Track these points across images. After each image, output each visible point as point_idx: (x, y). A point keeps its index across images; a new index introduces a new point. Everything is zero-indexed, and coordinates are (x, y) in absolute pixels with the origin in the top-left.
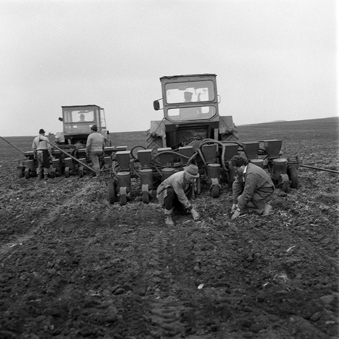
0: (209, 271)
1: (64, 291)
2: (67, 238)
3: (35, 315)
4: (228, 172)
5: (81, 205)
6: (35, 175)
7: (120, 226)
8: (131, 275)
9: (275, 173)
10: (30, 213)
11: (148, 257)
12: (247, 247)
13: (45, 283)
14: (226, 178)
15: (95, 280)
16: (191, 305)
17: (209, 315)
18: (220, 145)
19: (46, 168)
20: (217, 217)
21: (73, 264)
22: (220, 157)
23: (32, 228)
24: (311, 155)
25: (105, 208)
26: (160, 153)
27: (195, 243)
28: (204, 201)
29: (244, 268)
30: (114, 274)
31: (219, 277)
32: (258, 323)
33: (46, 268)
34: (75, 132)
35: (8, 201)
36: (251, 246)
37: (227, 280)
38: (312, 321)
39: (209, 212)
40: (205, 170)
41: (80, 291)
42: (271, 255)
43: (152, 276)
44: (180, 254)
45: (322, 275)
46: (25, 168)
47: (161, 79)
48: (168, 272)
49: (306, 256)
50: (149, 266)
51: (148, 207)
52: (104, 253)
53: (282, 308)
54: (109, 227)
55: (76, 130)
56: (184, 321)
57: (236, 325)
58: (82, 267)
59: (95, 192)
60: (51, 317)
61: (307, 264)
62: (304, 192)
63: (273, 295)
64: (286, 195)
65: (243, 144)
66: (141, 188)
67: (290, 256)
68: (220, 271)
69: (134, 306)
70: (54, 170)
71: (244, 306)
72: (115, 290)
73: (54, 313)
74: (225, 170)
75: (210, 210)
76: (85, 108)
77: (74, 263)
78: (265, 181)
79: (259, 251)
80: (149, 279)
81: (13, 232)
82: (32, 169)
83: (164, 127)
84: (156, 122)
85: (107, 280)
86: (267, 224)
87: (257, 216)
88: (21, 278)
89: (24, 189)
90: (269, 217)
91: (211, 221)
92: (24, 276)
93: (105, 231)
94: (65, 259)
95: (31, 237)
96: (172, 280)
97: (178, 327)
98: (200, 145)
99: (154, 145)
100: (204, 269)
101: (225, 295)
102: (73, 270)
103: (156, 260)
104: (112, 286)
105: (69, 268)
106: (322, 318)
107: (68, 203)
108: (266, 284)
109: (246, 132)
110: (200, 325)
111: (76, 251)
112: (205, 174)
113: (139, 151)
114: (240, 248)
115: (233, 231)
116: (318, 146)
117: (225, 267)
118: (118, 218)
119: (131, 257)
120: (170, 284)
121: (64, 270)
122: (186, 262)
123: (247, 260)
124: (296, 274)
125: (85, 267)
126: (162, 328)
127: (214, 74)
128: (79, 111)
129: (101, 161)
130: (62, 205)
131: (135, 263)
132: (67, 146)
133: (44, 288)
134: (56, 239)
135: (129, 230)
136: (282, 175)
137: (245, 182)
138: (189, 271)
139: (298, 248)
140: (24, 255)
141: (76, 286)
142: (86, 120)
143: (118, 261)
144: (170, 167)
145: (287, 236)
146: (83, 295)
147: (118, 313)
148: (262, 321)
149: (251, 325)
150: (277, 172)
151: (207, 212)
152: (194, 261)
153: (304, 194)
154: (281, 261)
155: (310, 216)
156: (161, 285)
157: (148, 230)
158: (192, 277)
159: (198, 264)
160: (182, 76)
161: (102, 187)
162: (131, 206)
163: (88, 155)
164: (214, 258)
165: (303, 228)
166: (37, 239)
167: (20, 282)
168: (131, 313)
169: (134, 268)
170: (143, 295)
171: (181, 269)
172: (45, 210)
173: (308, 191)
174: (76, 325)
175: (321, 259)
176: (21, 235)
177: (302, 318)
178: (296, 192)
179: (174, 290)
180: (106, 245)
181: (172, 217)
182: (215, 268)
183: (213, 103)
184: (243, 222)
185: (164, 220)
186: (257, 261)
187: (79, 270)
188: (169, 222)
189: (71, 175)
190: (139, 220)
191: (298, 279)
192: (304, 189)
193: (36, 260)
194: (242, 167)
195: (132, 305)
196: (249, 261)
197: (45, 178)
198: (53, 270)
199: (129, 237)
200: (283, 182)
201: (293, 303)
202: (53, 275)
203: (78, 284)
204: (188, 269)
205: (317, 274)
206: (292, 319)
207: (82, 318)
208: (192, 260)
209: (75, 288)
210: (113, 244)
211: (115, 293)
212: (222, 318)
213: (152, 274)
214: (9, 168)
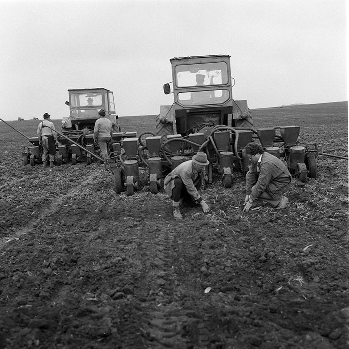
0: (217, 272)
1: (60, 293)
2: (67, 233)
3: (23, 325)
4: (242, 160)
5: (85, 195)
6: (41, 162)
7: (125, 218)
8: (133, 276)
9: (291, 161)
10: (32, 204)
11: (152, 256)
12: (260, 245)
13: (39, 285)
14: (239, 167)
15: (93, 282)
16: (194, 315)
17: (214, 329)
18: (233, 132)
19: (51, 154)
20: (229, 210)
21: (71, 262)
22: (233, 145)
23: (33, 220)
24: (330, 140)
25: (110, 198)
26: (169, 140)
27: (203, 240)
28: (215, 191)
29: (256, 269)
30: (114, 275)
31: (228, 279)
32: (269, 341)
33: (42, 267)
34: (83, 117)
35: (10, 190)
36: (264, 244)
37: (237, 283)
38: (331, 340)
39: (220, 203)
40: (217, 158)
41: (76, 295)
42: (285, 255)
43: (155, 277)
44: (187, 252)
45: (342, 278)
46: (30, 154)
47: (171, 60)
48: (173, 273)
49: (325, 256)
50: (152, 266)
51: (156, 197)
52: (104, 250)
53: (297, 322)
54: (114, 220)
55: (84, 114)
56: (186, 335)
57: (245, 342)
58: (81, 266)
59: (101, 181)
60: (37, 330)
61: (325, 266)
62: (322, 182)
63: (287, 304)
64: (304, 186)
65: (258, 130)
66: (149, 177)
67: (307, 255)
68: (230, 272)
69: (131, 316)
70: (60, 156)
71: (254, 319)
72: (114, 294)
73: (42, 325)
74: (238, 159)
75: (221, 202)
76: (93, 91)
77: (73, 261)
78: (282, 172)
79: (273, 250)
80: (152, 280)
81: (11, 226)
82: (37, 156)
83: (175, 112)
84: (166, 107)
85: (105, 281)
86: (283, 219)
87: (272, 209)
88: (14, 278)
89: (28, 177)
90: (285, 211)
91: (223, 213)
92: (17, 276)
93: (109, 224)
94: (62, 257)
95: (30, 230)
96: (176, 282)
97: (179, 342)
98: (212, 131)
99: (163, 131)
100: (212, 270)
101: (233, 302)
102: (71, 269)
103: (160, 259)
104: (111, 289)
105: (67, 267)
106: (342, 336)
107: (72, 193)
108: (279, 289)
109: (263, 116)
110: (203, 341)
111: (76, 248)
112: (217, 162)
113: (148, 138)
114: (252, 246)
115: (245, 226)
116: (338, 131)
117: (235, 268)
118: (124, 210)
119: (133, 255)
120: (175, 287)
121: (60, 269)
122: (193, 261)
123: (260, 260)
124: (313, 277)
125: (83, 266)
126: (161, 343)
127: (227, 55)
128: (86, 95)
129: (110, 147)
130: (66, 194)
131: (138, 262)
132: (74, 131)
133: (38, 290)
134: (55, 233)
135: (134, 223)
136: (299, 163)
137: (259, 172)
138: (196, 272)
139: (316, 247)
140: (19, 252)
141: (73, 289)
142: (94, 104)
143: (119, 261)
144: (180, 155)
145: (304, 232)
146: (79, 300)
147: (112, 326)
148: (273, 338)
149: (261, 343)
150: (294, 161)
151: (218, 203)
152: (202, 261)
153: (322, 184)
154: (297, 262)
155: (329, 209)
156: (165, 287)
157: (154, 223)
158: (199, 279)
159: (205, 264)
160: (193, 58)
161: (109, 175)
162: (138, 196)
163: (96, 141)
164: (224, 257)
165: (321, 223)
166: (36, 233)
167: (13, 283)
168: (127, 325)
169: (135, 268)
170: (144, 301)
171: (187, 270)
172: (48, 200)
173: (327, 181)
174: (65, 339)
175: (341, 260)
176: (20, 228)
177: (319, 336)
178: (314, 182)
179: (179, 293)
180: (108, 241)
181: (181, 209)
182: (224, 269)
183: (227, 86)
184: (257, 215)
185: (172, 213)
186: (271, 261)
187: (78, 269)
188: (177, 215)
189: (78, 161)
190: (146, 212)
191: (315, 282)
192: (323, 178)
193: (31, 258)
194: (257, 155)
195: (130, 315)
196: (261, 262)
197: (51, 165)
198: (49, 269)
199: (133, 232)
200: (300, 172)
201: (310, 315)
202: (48, 275)
203: (74, 286)
204: (195, 269)
205: (337, 277)
206: (308, 337)
207: (72, 330)
208: (199, 259)
209: (72, 291)
210: (115, 240)
211: (114, 297)
212: (229, 332)
213: (155, 275)
214: (15, 154)
